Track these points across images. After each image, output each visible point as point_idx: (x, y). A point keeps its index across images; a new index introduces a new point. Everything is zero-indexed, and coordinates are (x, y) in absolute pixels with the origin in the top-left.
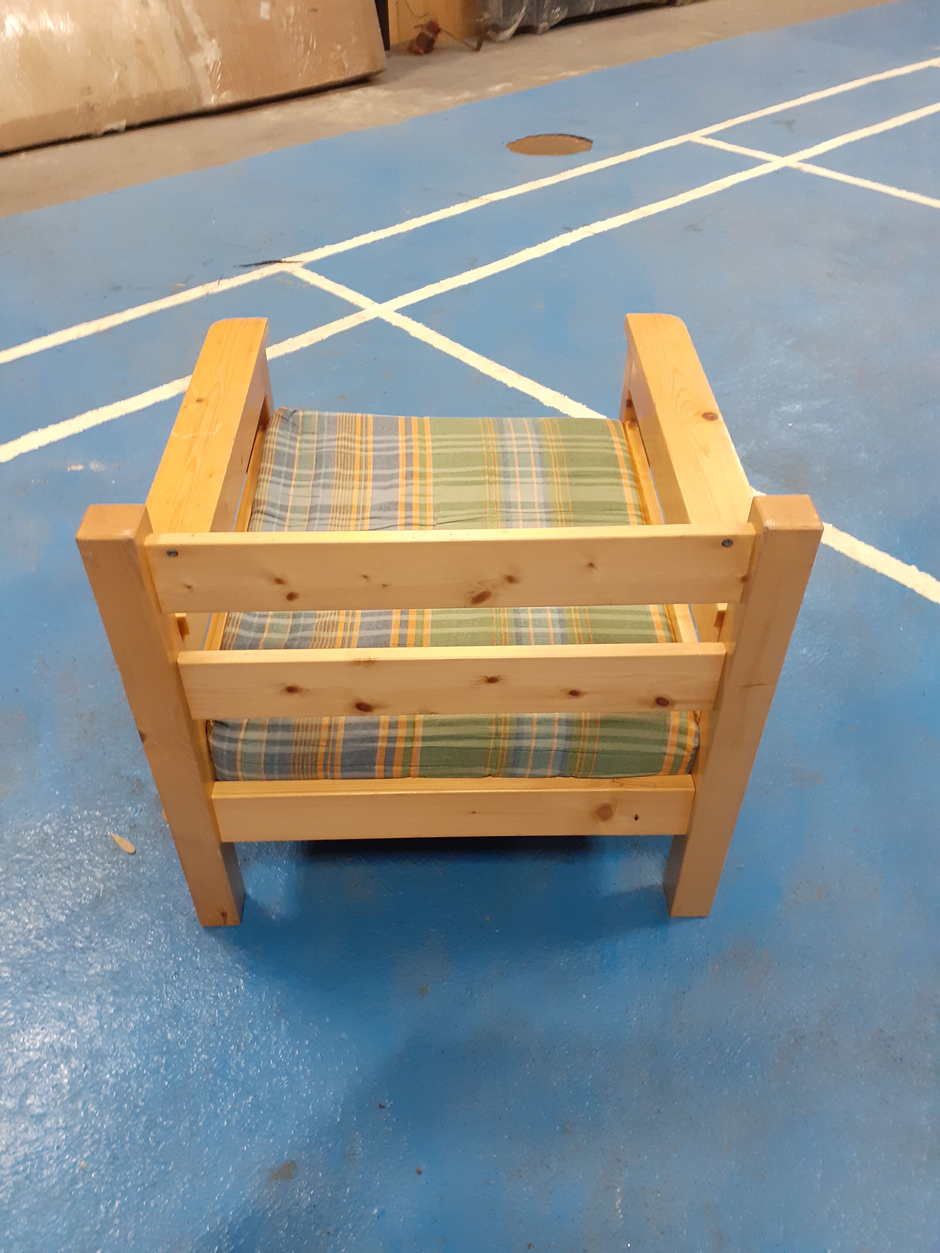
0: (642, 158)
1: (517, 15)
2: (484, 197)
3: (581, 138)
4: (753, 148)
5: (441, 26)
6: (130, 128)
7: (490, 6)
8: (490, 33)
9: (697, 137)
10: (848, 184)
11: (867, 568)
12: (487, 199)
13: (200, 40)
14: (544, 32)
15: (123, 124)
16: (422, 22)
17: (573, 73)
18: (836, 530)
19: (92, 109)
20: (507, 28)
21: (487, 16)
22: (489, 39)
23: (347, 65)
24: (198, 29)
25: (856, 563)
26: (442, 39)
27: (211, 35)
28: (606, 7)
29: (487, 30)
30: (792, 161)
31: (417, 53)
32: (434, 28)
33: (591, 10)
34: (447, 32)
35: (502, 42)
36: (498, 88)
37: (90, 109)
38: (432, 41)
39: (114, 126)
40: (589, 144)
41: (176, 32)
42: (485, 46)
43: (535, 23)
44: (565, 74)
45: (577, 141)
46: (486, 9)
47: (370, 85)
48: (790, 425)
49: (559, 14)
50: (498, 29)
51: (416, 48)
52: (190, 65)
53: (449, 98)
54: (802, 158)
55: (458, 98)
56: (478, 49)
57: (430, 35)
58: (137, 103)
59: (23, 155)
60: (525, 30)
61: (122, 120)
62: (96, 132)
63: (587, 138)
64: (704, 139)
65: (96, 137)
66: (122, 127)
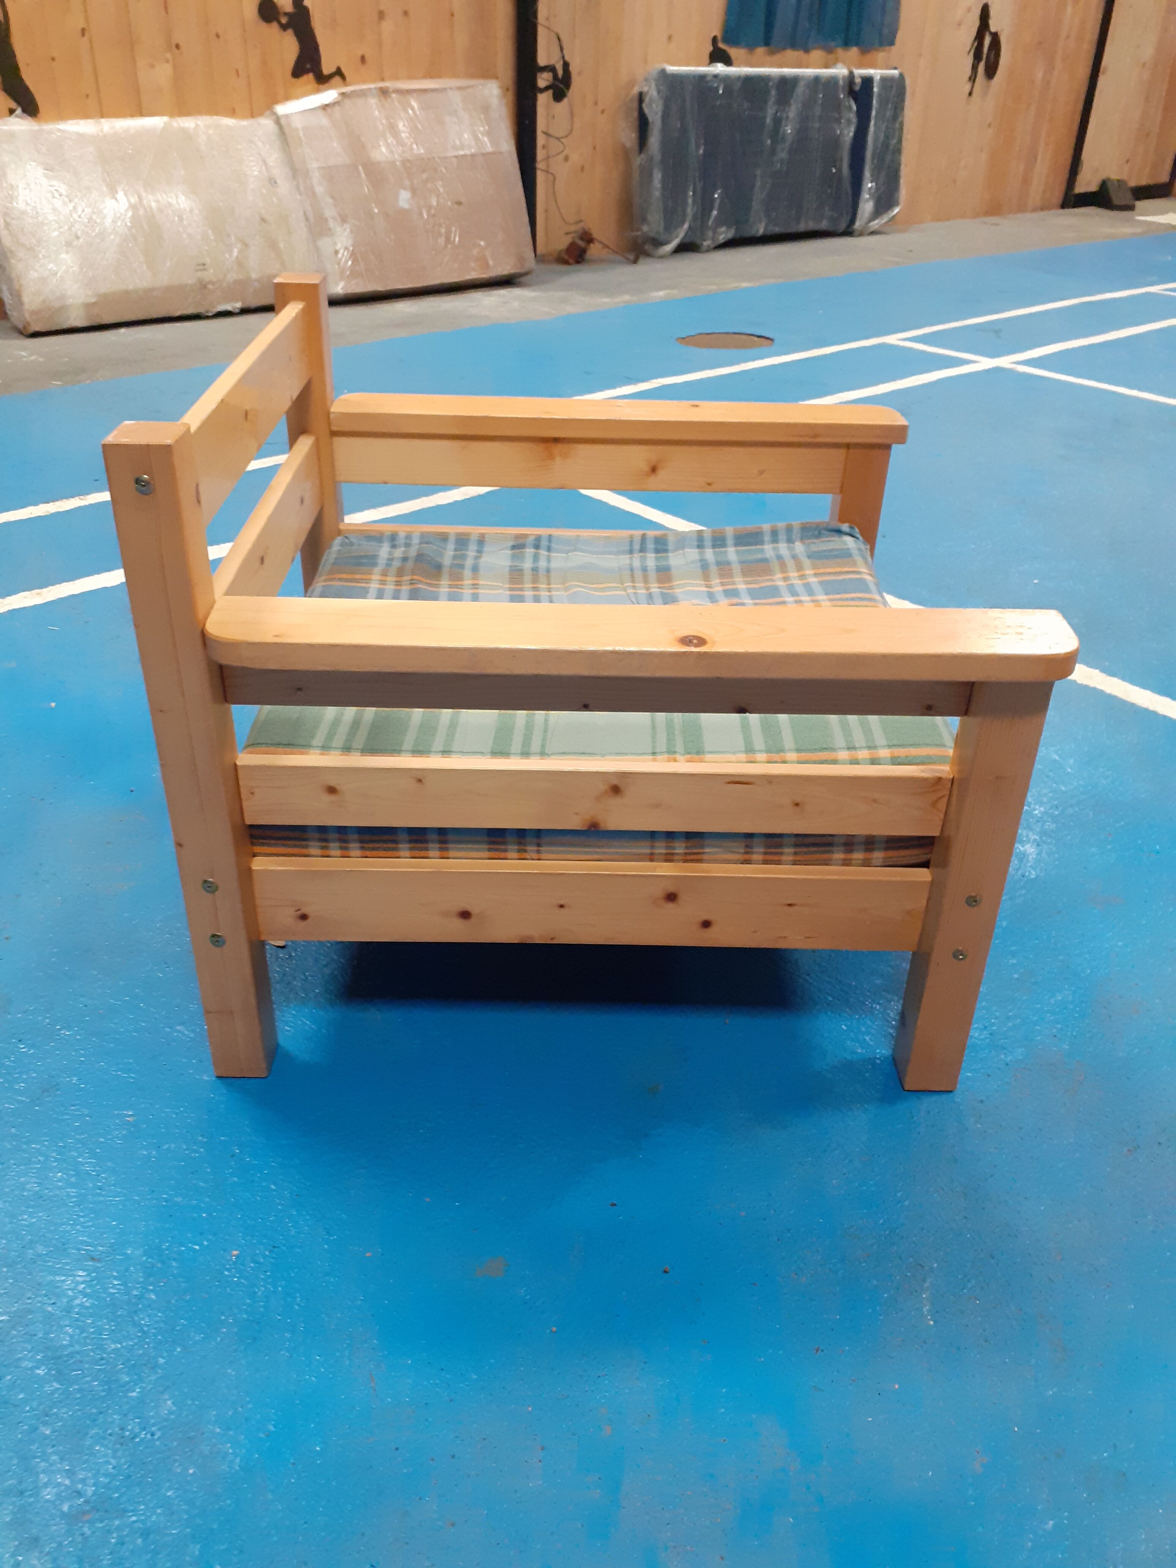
0: (832, 354)
1: (679, 230)
2: (655, 381)
3: (759, 337)
4: (958, 350)
5: (595, 235)
6: (245, 311)
7: (650, 218)
8: (647, 247)
9: (892, 339)
10: (1072, 384)
11: (1146, 710)
12: (658, 383)
13: (332, 224)
14: (709, 250)
15: (238, 305)
16: (573, 228)
17: (744, 285)
18: (1104, 675)
19: (205, 287)
20: (667, 242)
21: (645, 228)
22: (648, 255)
23: (491, 263)
24: (330, 212)
25: (1133, 705)
26: (594, 250)
27: (344, 220)
28: (777, 230)
29: (644, 243)
30: (1005, 362)
31: (566, 263)
32: (587, 238)
33: (761, 232)
34: (601, 243)
35: (662, 257)
36: (661, 293)
37: (203, 286)
38: (583, 251)
39: (228, 307)
40: (771, 342)
41: (305, 214)
42: (642, 260)
43: (698, 241)
44: (736, 285)
45: (756, 339)
46: (644, 220)
47: (518, 287)
48: (1036, 581)
49: (723, 234)
50: (658, 243)
51: (566, 257)
52: (317, 249)
53: (606, 300)
54: (1015, 360)
55: (616, 300)
56: (635, 262)
57: (582, 244)
58: (256, 284)
59: (123, 330)
60: (686, 248)
61: (237, 301)
62: (207, 312)
63: (767, 335)
64: (901, 342)
65: (208, 317)
66: (237, 308)
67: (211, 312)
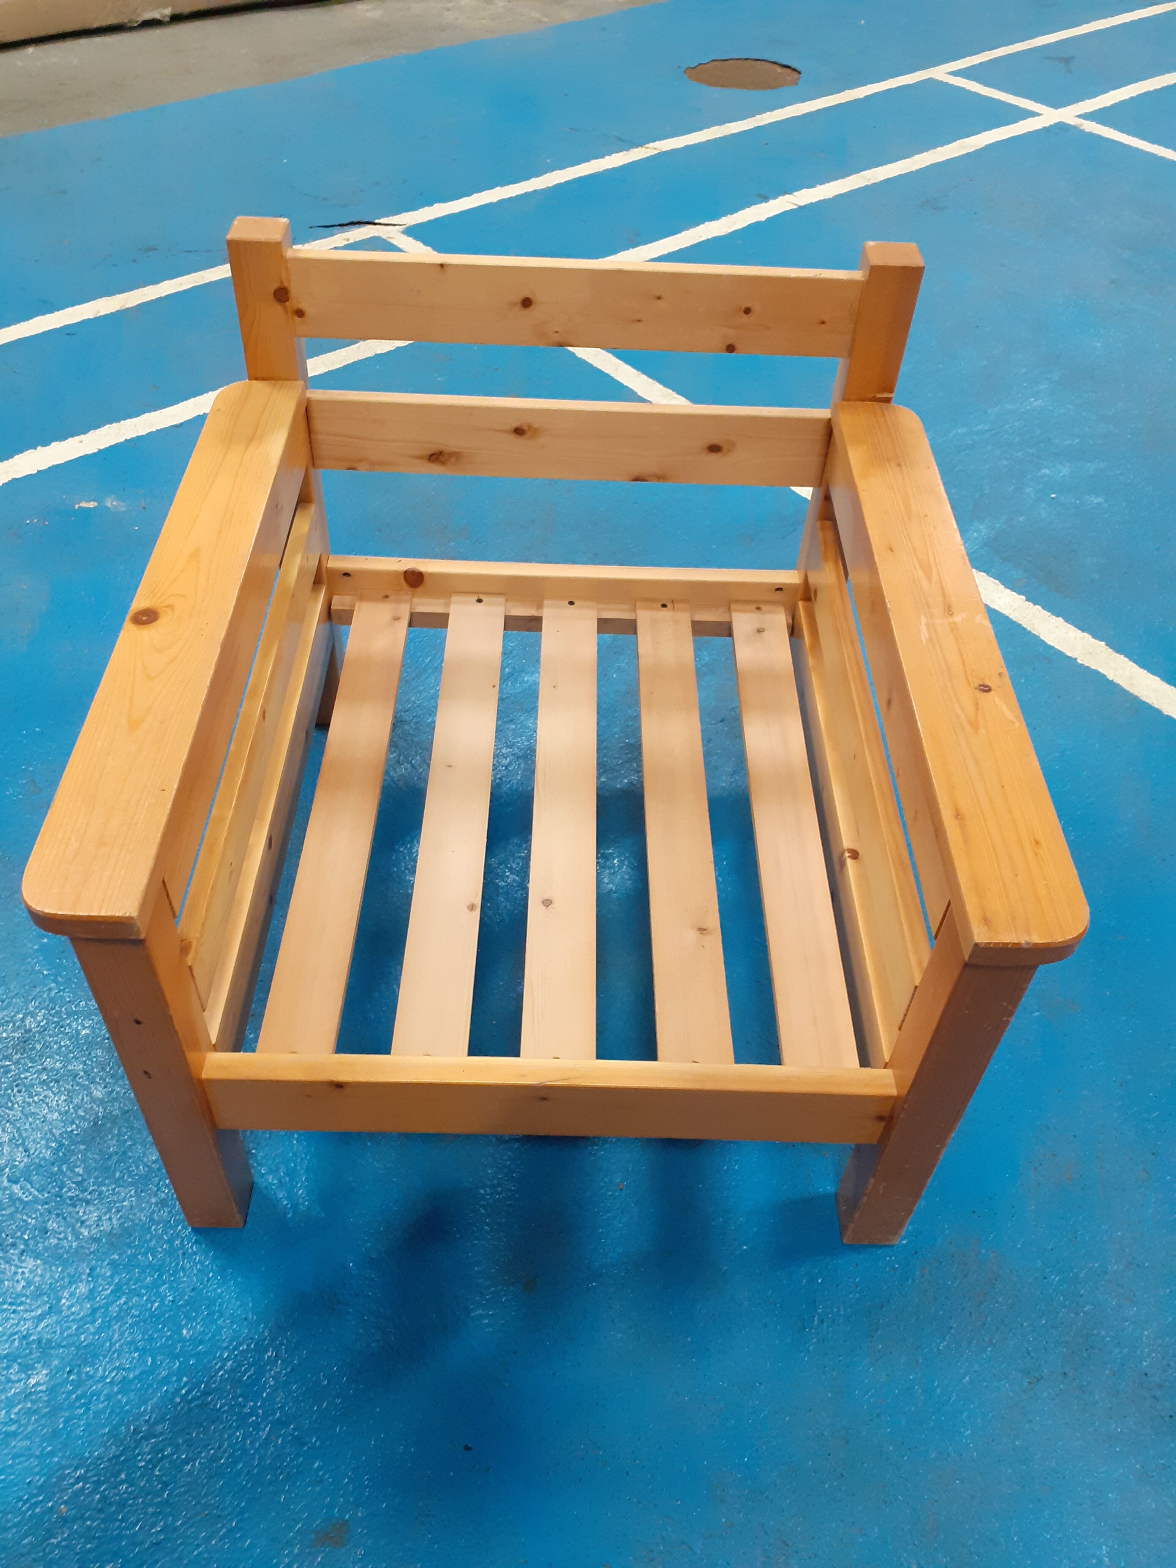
0: (867, 99)
2: (651, 145)
3: (785, 66)
4: (1018, 93)
6: (177, 19)
9: (941, 73)
12: (655, 148)
15: (168, 11)
30: (1069, 115)
39: (156, 15)
40: (796, 75)
45: (779, 70)
48: (1053, 496)
54: (1082, 112)
59: (30, 50)
61: (167, 7)
62: (130, 21)
63: (794, 66)
64: (950, 76)
65: (131, 29)
66: (166, 16)
67: (137, 22)
